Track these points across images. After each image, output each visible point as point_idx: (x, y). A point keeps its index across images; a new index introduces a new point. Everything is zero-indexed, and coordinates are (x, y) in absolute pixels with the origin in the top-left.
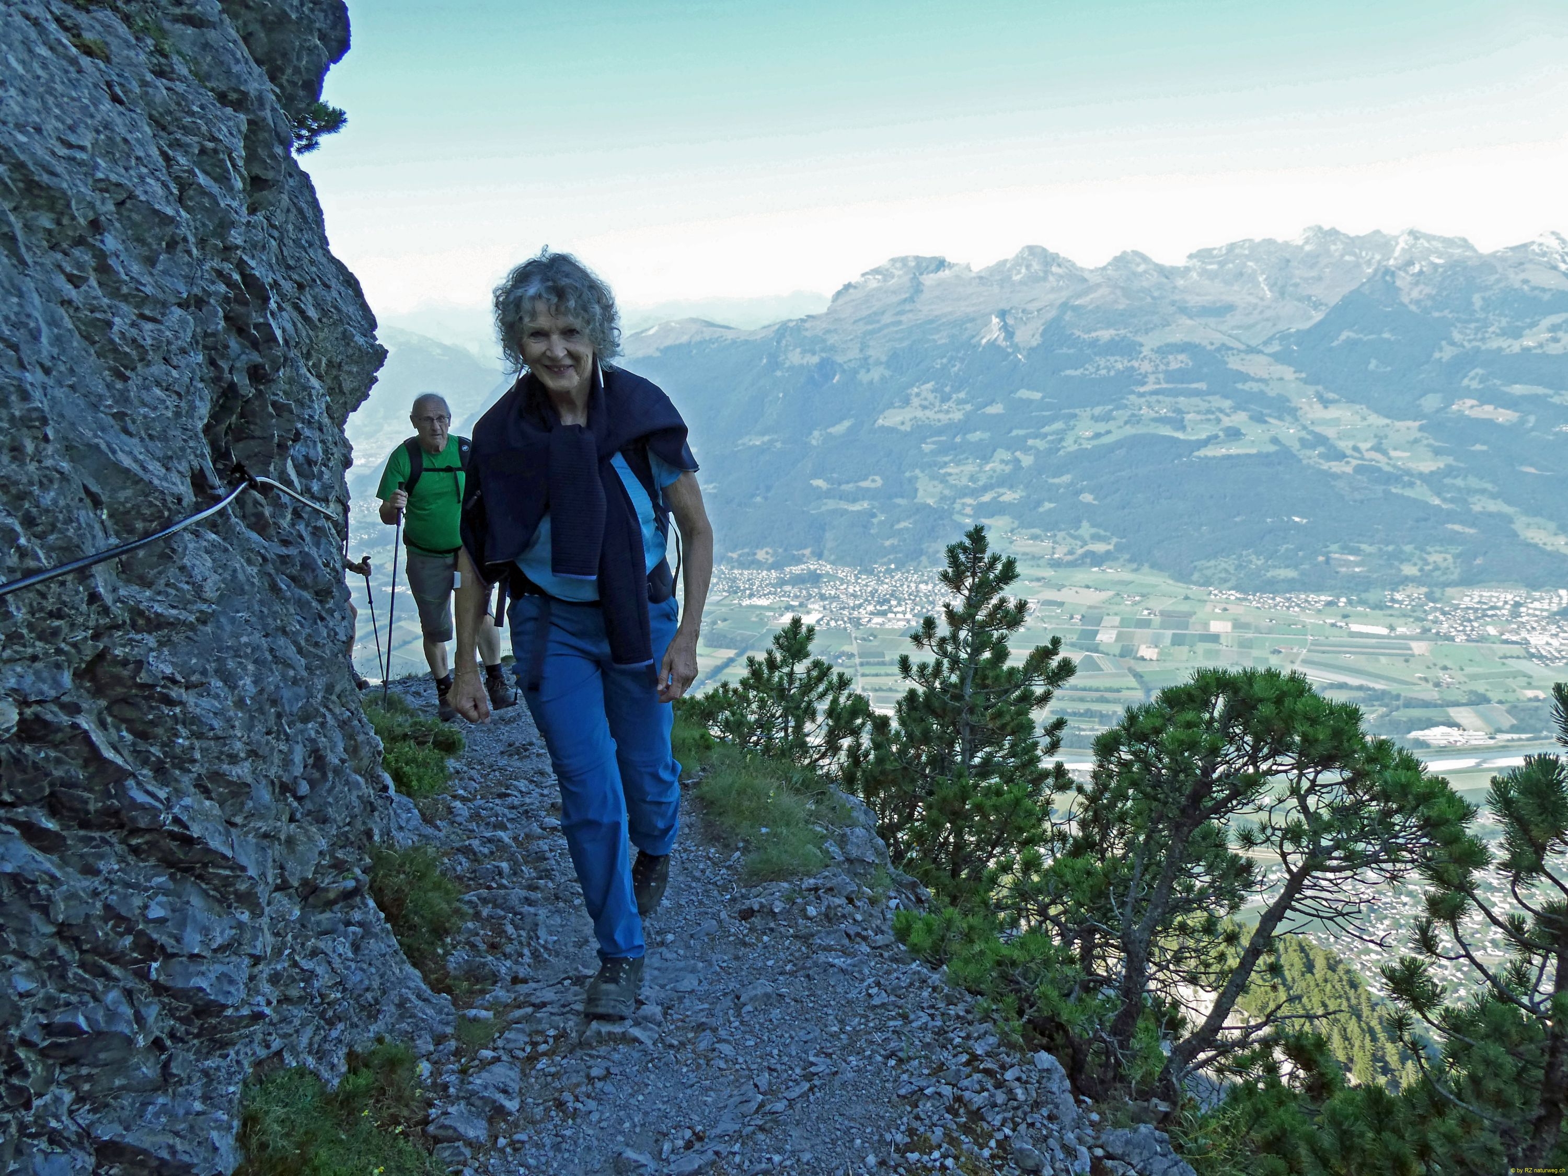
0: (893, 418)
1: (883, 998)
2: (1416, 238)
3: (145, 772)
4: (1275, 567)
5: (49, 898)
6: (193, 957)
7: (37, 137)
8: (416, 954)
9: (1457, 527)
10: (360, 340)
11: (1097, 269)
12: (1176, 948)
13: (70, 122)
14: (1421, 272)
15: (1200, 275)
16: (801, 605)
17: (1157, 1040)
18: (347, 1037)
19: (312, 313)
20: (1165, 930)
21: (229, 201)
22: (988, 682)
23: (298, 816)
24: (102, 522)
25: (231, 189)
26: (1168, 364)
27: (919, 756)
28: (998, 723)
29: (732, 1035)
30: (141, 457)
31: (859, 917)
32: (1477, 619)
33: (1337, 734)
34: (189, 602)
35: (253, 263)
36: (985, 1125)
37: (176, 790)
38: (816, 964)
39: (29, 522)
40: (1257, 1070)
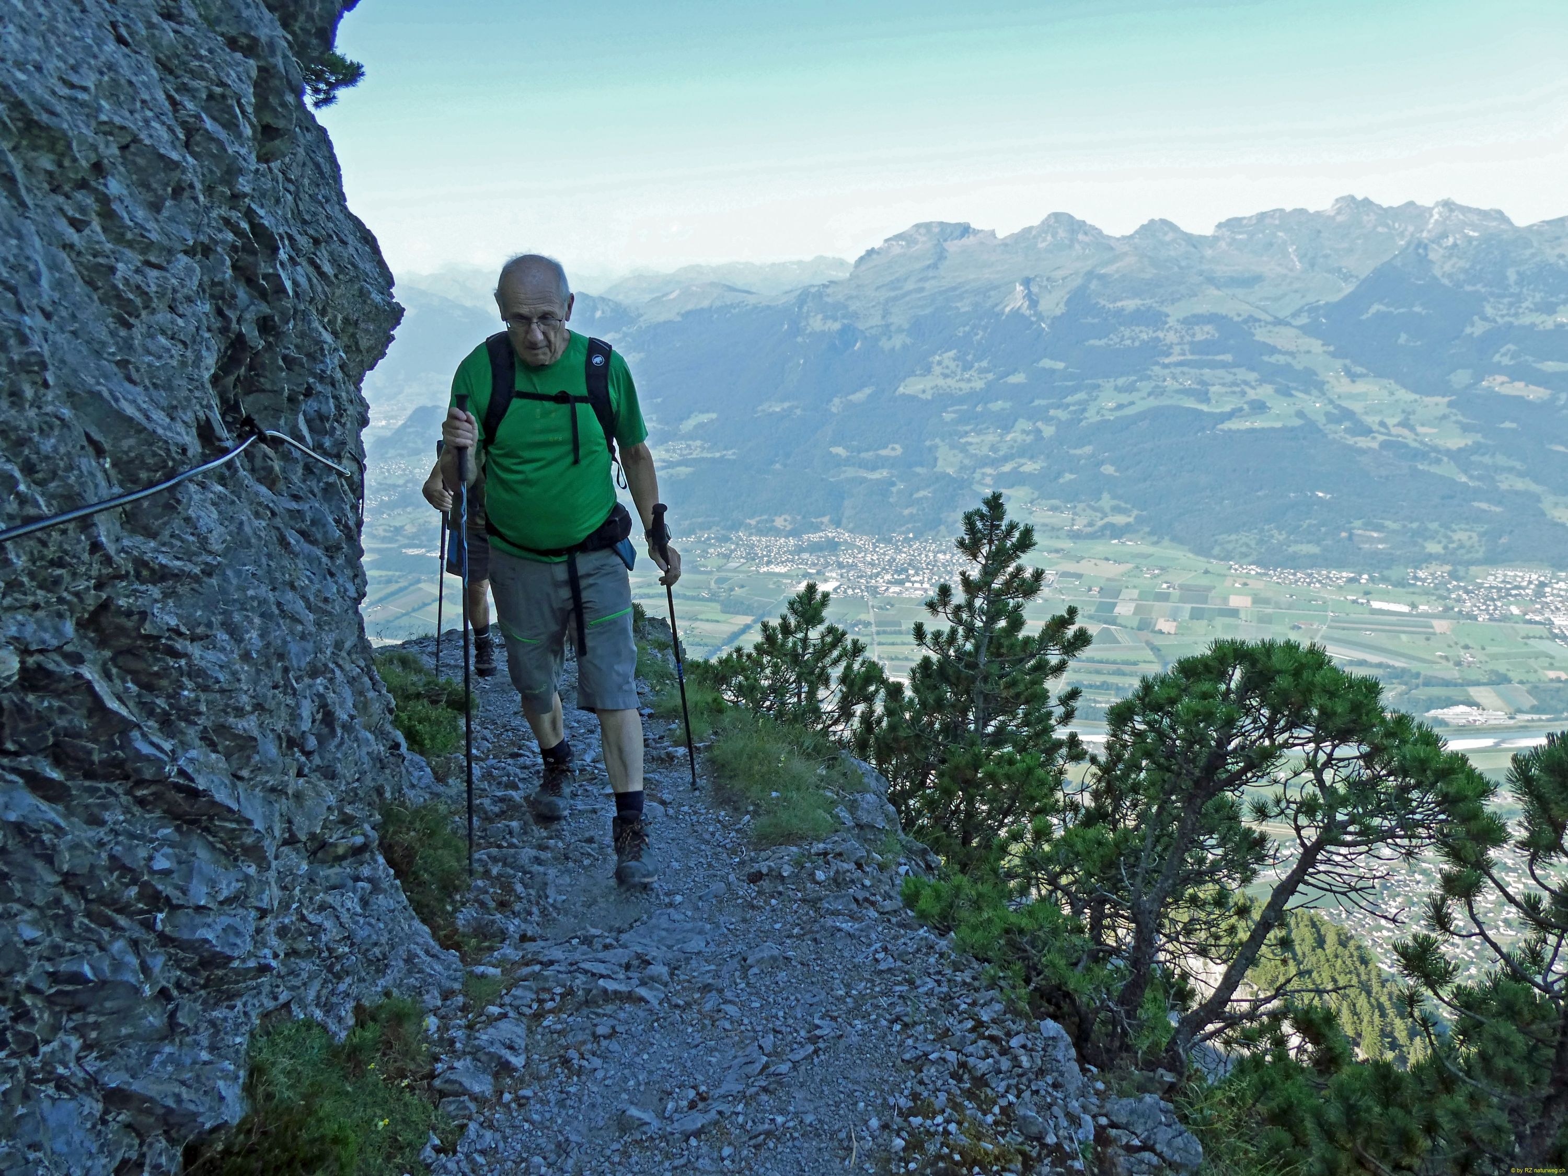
0: (915, 386)
1: (889, 963)
2: (1451, 210)
3: (150, 723)
4: (1296, 542)
5: (54, 846)
6: (199, 909)
7: (37, 75)
8: (425, 910)
9: (1484, 506)
10: (376, 297)
11: (1124, 238)
12: (1186, 919)
13: (72, 61)
14: (1455, 245)
15: (1230, 245)
16: (818, 573)
17: (1165, 1011)
18: (354, 991)
19: (327, 268)
20: (1176, 902)
21: (237, 147)
22: (1004, 650)
23: (306, 770)
24: (105, 471)
25: (239, 135)
26: (1194, 335)
27: (931, 724)
28: (1012, 692)
29: (738, 996)
30: (145, 406)
31: (867, 882)
32: (1500, 598)
33: (1356, 708)
34: (195, 554)
35: (261, 212)
36: (989, 1091)
37: (182, 743)
38: (823, 927)
39: (29, 469)
40: (1265, 1043)
